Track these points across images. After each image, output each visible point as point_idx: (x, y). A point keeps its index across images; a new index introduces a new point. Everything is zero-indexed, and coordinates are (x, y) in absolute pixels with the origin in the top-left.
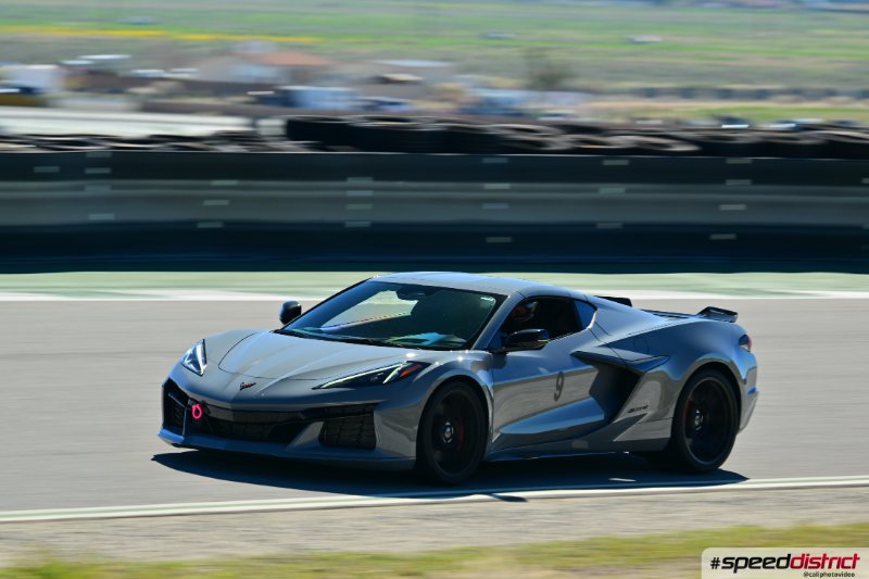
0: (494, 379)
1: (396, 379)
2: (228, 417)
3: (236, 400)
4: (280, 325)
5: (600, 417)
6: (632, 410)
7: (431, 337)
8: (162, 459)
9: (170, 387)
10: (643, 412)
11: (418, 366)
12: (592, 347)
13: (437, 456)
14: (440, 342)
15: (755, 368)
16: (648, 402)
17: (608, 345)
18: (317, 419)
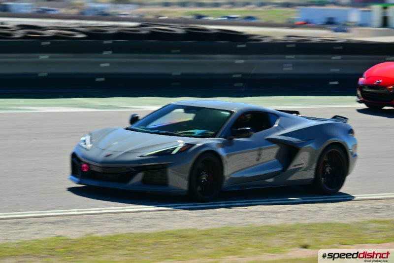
0: (227, 151)
1: (179, 152)
2: (99, 170)
3: (103, 162)
4: (128, 125)
5: (279, 169)
6: (295, 166)
7: (197, 132)
8: (72, 190)
9: (74, 156)
10: (301, 166)
11: (189, 146)
12: (276, 135)
13: (199, 188)
14: (202, 134)
15: (356, 144)
16: (303, 161)
17: (284, 135)
18: (140, 171)
